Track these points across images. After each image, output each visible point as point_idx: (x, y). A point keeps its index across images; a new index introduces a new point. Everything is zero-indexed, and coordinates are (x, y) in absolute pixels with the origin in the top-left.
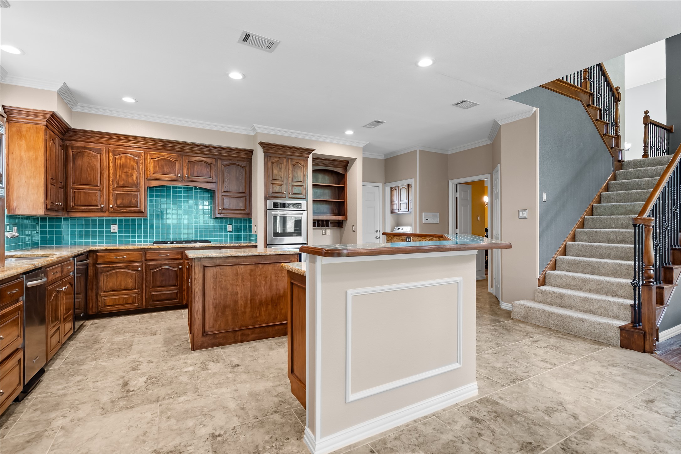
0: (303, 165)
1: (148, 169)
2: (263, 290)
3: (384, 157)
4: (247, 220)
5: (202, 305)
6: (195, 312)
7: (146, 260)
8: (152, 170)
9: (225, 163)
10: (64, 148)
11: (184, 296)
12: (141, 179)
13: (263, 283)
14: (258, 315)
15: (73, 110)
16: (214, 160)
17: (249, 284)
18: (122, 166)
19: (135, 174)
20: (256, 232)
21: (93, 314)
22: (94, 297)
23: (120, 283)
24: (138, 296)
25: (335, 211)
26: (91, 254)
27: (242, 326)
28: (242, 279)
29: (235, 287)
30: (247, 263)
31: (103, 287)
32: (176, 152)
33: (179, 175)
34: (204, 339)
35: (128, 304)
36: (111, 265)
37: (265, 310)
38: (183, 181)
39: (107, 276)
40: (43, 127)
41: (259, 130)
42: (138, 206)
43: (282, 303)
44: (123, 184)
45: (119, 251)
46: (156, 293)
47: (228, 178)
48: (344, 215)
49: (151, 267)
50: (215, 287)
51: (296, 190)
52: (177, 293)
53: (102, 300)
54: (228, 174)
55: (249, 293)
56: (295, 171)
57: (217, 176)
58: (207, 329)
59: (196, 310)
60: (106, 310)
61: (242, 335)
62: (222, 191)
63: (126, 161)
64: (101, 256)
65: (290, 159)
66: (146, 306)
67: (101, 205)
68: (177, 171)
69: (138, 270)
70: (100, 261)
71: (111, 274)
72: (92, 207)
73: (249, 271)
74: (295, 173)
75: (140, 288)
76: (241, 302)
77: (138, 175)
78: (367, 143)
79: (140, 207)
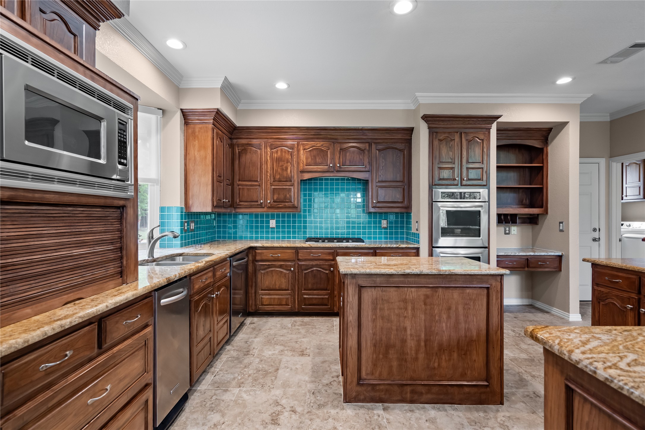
0: (483, 140)
1: (302, 161)
2: (444, 328)
3: (609, 117)
4: (405, 214)
5: (357, 340)
6: (349, 349)
7: (298, 260)
8: (305, 161)
9: (380, 147)
10: (232, 146)
11: (335, 302)
12: (295, 172)
13: (445, 316)
14: (436, 365)
15: (238, 109)
16: (367, 144)
17: (423, 317)
18: (279, 160)
19: (289, 167)
20: (417, 230)
21: (252, 311)
22: (253, 295)
23: (275, 283)
24: (291, 298)
25: (524, 201)
26: (251, 251)
27: (412, 379)
28: (413, 309)
29: (402, 319)
30: (420, 284)
31: (260, 286)
32: (327, 140)
33: (331, 165)
34: (359, 389)
35: (282, 305)
36: (267, 263)
37: (447, 358)
38: (335, 172)
39: (264, 273)
40: (211, 126)
41: (422, 101)
42: (292, 201)
43: (475, 352)
44: (279, 178)
45: (274, 249)
46: (307, 297)
47: (383, 165)
48: (542, 207)
49: (303, 267)
50: (374, 317)
51: (473, 174)
52: (328, 298)
53: (259, 298)
54: (383, 160)
55: (423, 330)
56: (471, 149)
57: (370, 164)
58: (364, 374)
59: (350, 346)
60: (263, 309)
61: (413, 392)
62: (376, 181)
63: (282, 154)
64: (259, 253)
65: (464, 133)
66: (298, 309)
67: (260, 201)
68: (328, 161)
69: (291, 270)
70: (258, 258)
71: (267, 272)
72: (254, 203)
73: (422, 298)
74: (471, 151)
75: (293, 290)
76: (411, 343)
77: (292, 168)
78: (589, 95)
79: (294, 201)
